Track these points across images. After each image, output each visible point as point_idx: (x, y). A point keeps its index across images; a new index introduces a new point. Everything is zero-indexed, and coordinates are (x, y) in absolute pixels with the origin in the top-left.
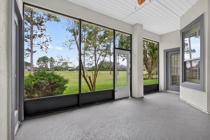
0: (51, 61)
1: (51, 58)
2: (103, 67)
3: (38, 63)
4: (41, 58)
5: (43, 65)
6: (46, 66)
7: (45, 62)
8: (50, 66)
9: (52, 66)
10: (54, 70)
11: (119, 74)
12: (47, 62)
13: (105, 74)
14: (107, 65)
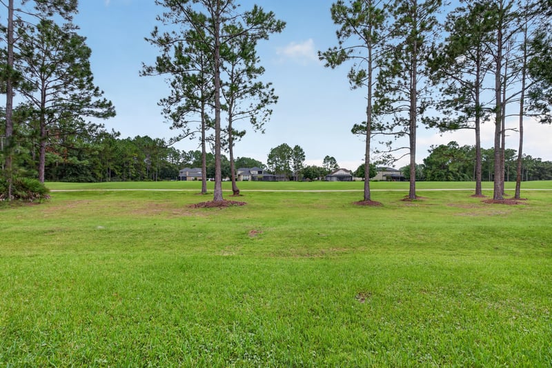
0: (296, 154)
1: (297, 148)
2: (443, 166)
3: (270, 161)
4: (275, 149)
5: (280, 166)
6: (285, 167)
7: (283, 158)
8: (295, 167)
9: (299, 168)
10: (303, 175)
11: (522, 195)
12: (289, 157)
13: (454, 194)
14: (460, 159)
